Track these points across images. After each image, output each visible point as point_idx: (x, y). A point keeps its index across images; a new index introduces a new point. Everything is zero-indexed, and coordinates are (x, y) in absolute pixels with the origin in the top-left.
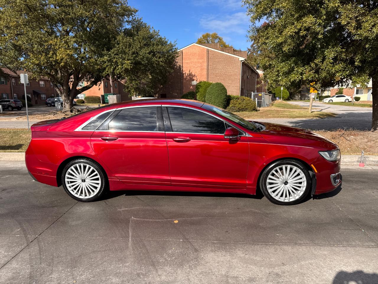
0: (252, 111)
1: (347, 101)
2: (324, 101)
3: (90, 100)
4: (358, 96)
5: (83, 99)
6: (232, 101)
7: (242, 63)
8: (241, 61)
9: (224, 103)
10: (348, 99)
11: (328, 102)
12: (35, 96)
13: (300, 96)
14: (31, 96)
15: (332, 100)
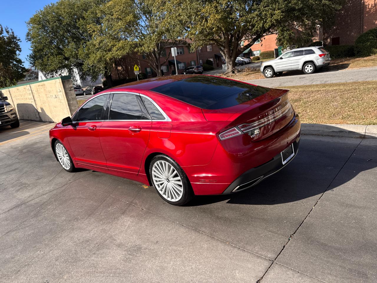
3: (265, 56)
5: (259, 55)
12: (216, 60)
14: (214, 60)
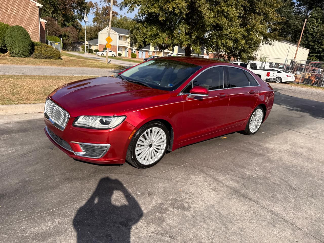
0: (58, 59)
1: (113, 56)
2: (97, 54)
4: (120, 52)
6: (35, 47)
7: (39, 9)
8: (39, 7)
9: (29, 49)
10: (114, 55)
11: (100, 55)
13: (71, 48)
15: (103, 54)
